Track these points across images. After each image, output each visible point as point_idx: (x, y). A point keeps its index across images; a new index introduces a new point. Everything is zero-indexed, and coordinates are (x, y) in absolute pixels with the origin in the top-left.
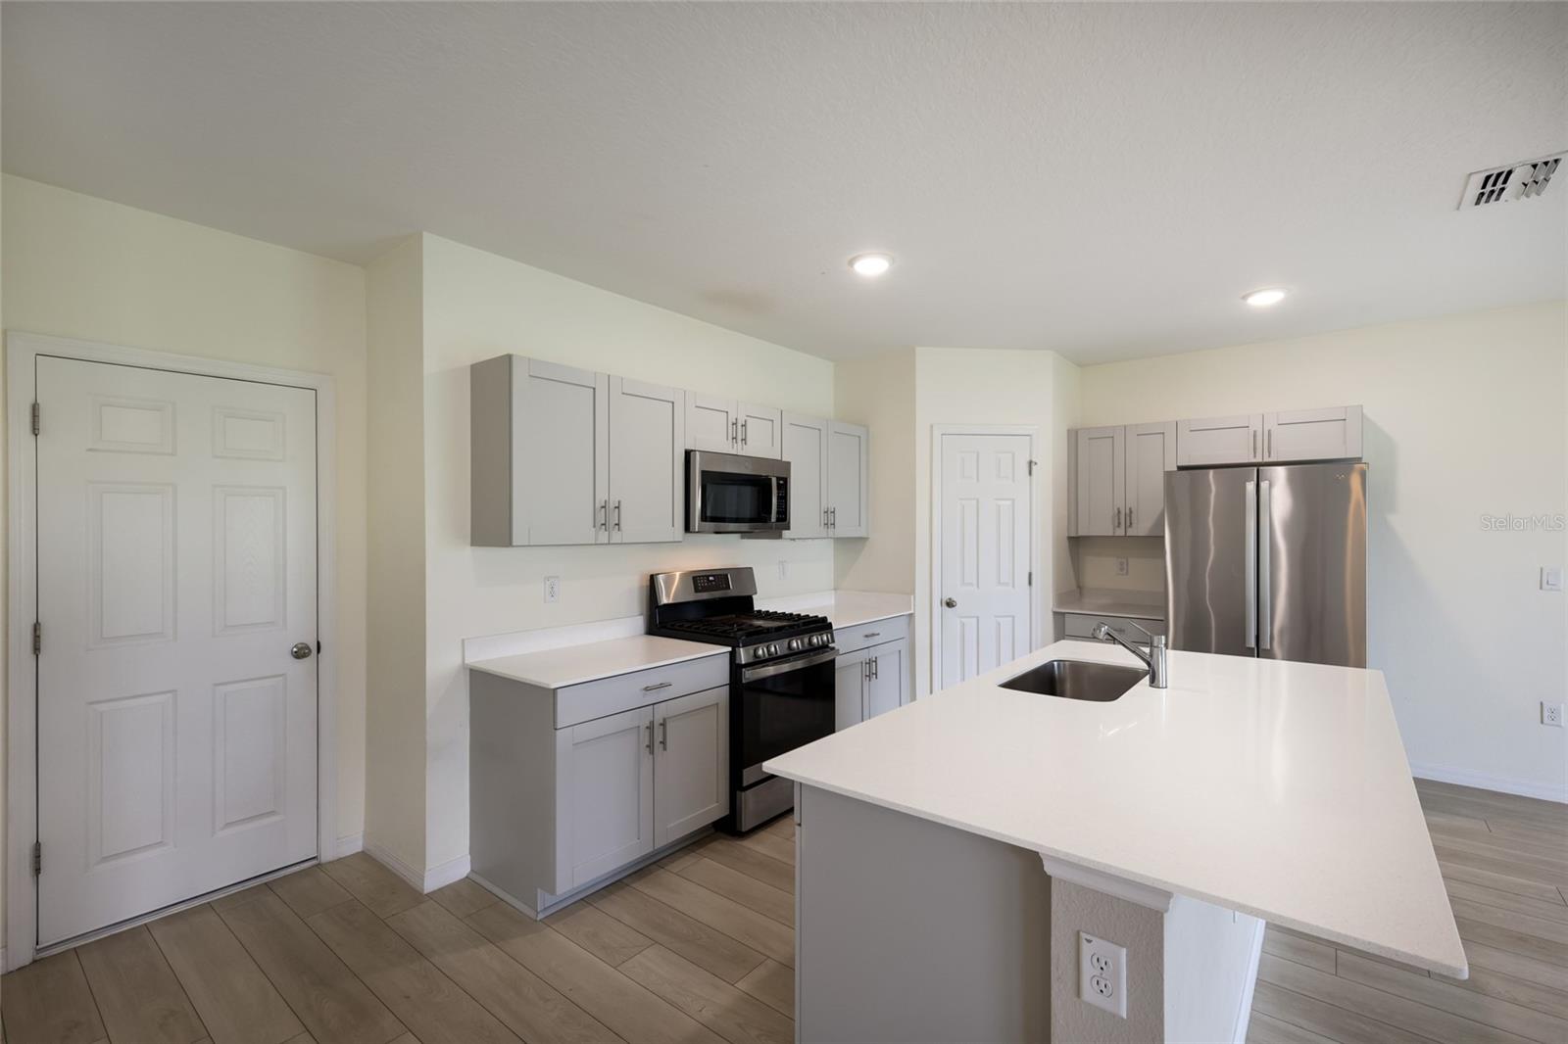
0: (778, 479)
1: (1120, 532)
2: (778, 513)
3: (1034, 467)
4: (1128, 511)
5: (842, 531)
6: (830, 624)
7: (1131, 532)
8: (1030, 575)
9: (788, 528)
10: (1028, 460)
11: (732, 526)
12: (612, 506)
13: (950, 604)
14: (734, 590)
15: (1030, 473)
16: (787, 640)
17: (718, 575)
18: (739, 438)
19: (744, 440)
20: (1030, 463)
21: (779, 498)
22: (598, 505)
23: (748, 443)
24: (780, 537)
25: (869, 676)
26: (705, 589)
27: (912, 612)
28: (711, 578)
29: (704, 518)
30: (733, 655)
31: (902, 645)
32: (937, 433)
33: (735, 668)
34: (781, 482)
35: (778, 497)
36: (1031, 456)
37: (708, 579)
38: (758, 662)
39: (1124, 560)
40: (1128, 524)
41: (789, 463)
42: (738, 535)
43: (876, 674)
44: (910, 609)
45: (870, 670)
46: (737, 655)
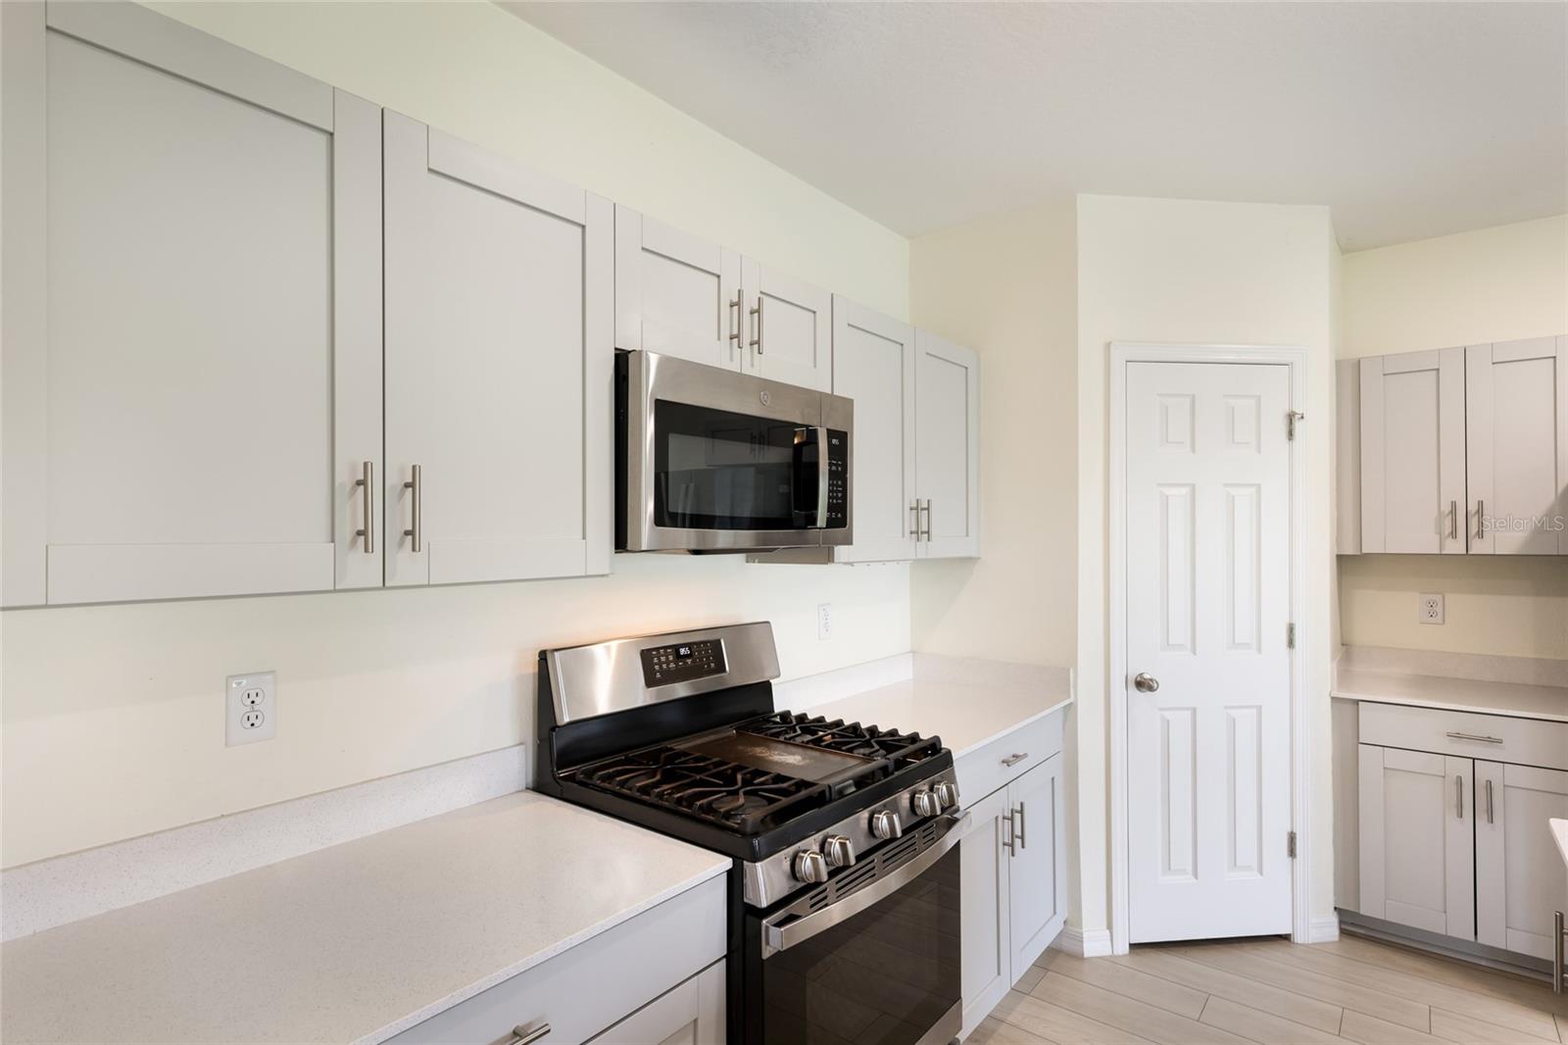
0: (831, 434)
1: (1456, 547)
2: (831, 508)
3: (1298, 425)
4: (1473, 508)
5: (942, 545)
6: (949, 753)
7: (1478, 547)
8: (1291, 629)
9: (848, 541)
10: (1286, 410)
11: (723, 537)
12: (394, 480)
13: (1142, 684)
14: (734, 675)
15: (1291, 434)
16: (865, 815)
17: (698, 644)
18: (746, 339)
19: (756, 342)
20: (1291, 418)
21: (832, 475)
22: (344, 478)
23: (765, 350)
24: (828, 558)
25: (1012, 845)
26: (670, 677)
27: (1072, 700)
28: (683, 651)
29: (663, 517)
30: (735, 881)
31: (1055, 768)
32: (1118, 358)
33: (743, 919)
34: (834, 441)
35: (831, 472)
36: (1291, 401)
37: (678, 652)
38: (804, 891)
39: (1438, 598)
40: (1474, 529)
41: (851, 402)
42: (742, 557)
43: (1022, 838)
44: (1069, 697)
45: (1013, 831)
46: (748, 881)
